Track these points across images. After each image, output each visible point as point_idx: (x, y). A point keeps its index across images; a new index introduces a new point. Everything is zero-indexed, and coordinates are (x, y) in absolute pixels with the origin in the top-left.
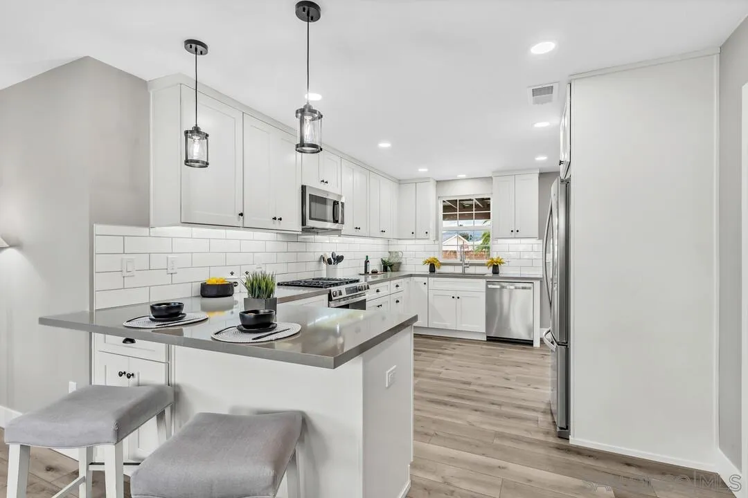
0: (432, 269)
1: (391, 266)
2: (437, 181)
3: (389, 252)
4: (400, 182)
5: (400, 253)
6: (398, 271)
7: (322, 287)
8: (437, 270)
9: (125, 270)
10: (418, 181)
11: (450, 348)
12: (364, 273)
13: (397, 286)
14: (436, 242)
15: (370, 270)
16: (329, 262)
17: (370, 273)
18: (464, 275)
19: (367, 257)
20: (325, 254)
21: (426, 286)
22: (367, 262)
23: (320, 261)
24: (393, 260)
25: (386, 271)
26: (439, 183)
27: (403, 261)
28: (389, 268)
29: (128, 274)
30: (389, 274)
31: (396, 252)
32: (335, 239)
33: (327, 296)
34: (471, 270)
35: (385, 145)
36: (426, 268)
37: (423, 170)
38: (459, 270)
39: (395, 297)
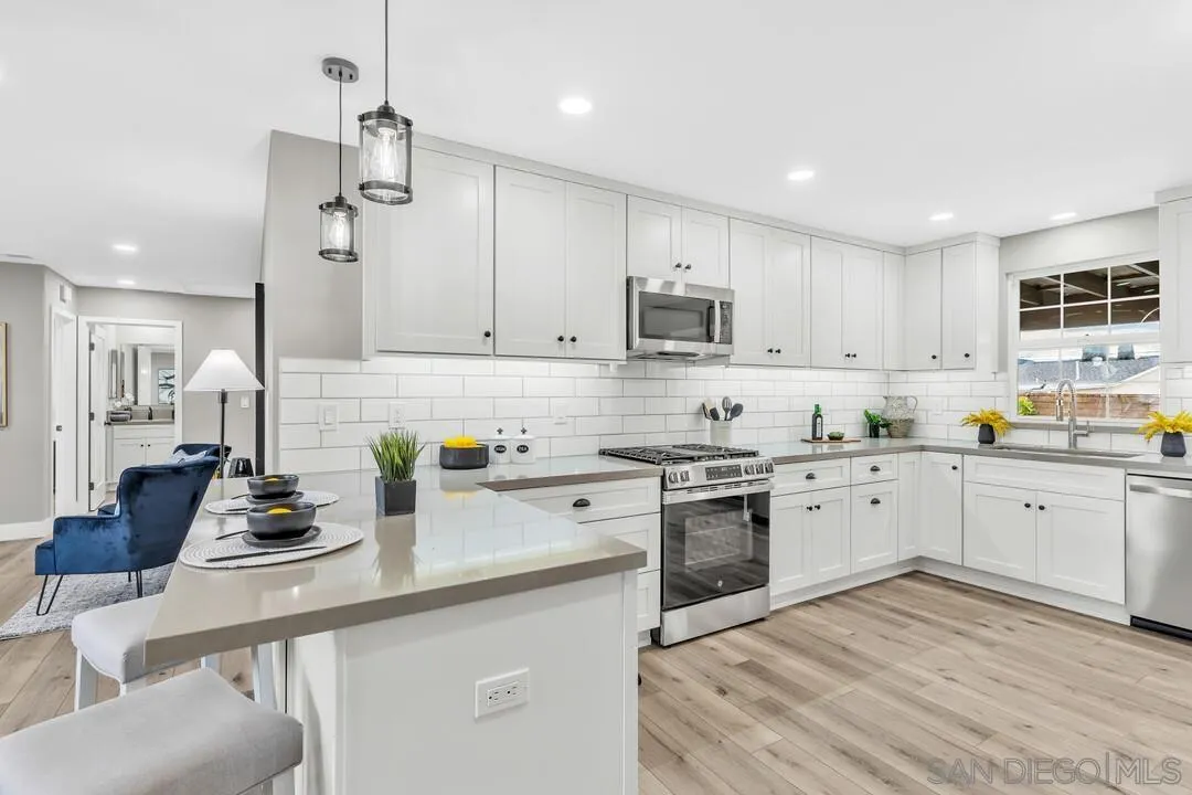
0: (988, 434)
1: (886, 425)
2: (1002, 239)
3: (886, 398)
4: (905, 252)
5: (911, 402)
6: (905, 436)
7: (654, 463)
8: (1001, 440)
9: (320, 420)
10: (946, 246)
11: (1000, 626)
12: (810, 437)
13: (875, 469)
14: (1001, 376)
15: (826, 432)
16: (714, 415)
17: (826, 438)
18: (1073, 456)
19: (817, 406)
20: (709, 400)
21: (958, 474)
22: (817, 415)
23: (698, 413)
24: (892, 415)
25: (877, 436)
26: (1006, 242)
27: (921, 417)
28: (882, 431)
29: (327, 427)
30: (883, 442)
31: (900, 398)
32: (716, 371)
33: (658, 480)
34: (1096, 443)
35: (801, 175)
36: (971, 435)
37: (943, 219)
38: (1060, 441)
39: (874, 491)
